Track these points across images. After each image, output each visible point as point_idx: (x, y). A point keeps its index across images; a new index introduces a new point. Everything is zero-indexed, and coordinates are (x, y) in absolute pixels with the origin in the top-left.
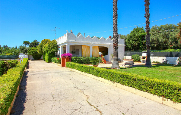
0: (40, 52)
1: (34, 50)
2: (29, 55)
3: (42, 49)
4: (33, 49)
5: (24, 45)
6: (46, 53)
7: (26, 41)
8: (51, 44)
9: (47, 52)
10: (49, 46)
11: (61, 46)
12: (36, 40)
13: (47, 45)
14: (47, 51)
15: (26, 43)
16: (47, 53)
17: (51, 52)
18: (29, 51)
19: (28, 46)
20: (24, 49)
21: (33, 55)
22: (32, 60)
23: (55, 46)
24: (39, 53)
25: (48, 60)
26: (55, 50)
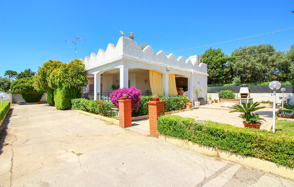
0: (39, 86)
1: (26, 84)
2: (13, 94)
3: (44, 80)
4: (22, 82)
5: (7, 76)
6: (58, 89)
7: (11, 71)
8: (71, 69)
9: (61, 86)
10: (66, 71)
11: (97, 72)
12: (30, 70)
13: (59, 72)
14: (60, 83)
15: (11, 73)
16: (61, 89)
17: (71, 86)
18: (15, 85)
19: (13, 79)
20: (5, 82)
21: (23, 94)
22: (22, 104)
23: (81, 73)
24: (38, 89)
25: (63, 104)
26: (81, 82)
